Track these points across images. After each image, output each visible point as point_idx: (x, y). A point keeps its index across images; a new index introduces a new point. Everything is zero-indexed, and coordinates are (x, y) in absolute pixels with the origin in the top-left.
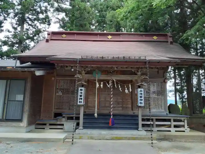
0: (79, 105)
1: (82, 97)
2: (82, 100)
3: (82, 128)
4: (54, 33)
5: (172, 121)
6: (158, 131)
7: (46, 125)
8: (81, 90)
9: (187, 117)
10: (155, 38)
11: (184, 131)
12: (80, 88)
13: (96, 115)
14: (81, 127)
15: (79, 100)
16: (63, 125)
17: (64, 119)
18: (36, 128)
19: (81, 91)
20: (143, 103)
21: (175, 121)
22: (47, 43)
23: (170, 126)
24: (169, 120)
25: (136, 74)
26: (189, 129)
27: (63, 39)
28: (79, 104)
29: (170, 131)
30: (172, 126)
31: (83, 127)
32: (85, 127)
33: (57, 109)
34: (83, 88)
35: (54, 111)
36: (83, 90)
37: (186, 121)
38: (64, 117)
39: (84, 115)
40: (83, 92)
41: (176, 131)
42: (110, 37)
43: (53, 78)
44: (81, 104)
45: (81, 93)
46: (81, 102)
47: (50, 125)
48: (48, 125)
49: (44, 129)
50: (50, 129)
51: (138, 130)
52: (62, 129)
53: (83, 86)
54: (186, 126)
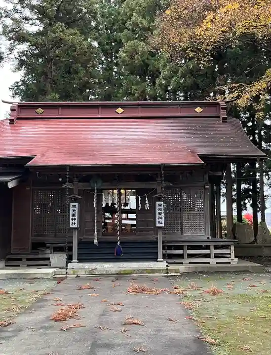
0: (71, 228)
1: (76, 217)
2: (76, 222)
4: (22, 107)
5: (212, 247)
6: (190, 263)
7: (22, 260)
8: (74, 206)
9: (234, 242)
10: (198, 110)
11: (230, 263)
12: (72, 204)
13: (96, 241)
14: (75, 260)
15: (71, 222)
16: (48, 259)
17: (48, 251)
18: (6, 266)
19: (73, 209)
20: (163, 223)
21: (216, 247)
22: (11, 125)
23: (207, 256)
24: (208, 247)
26: (236, 260)
27: (39, 116)
28: (71, 226)
29: (208, 263)
30: (212, 256)
31: (78, 260)
32: (80, 260)
33: (35, 236)
34: (77, 204)
35: (31, 239)
36: (77, 206)
37: (232, 248)
38: (48, 248)
39: (79, 244)
41: (217, 263)
42: (120, 110)
43: (28, 188)
44: (74, 226)
45: (74, 211)
46: (74, 223)
47: (28, 259)
48: (24, 260)
49: (19, 266)
50: (28, 266)
51: (157, 261)
52: (46, 265)
53: (76, 200)
54: (233, 255)
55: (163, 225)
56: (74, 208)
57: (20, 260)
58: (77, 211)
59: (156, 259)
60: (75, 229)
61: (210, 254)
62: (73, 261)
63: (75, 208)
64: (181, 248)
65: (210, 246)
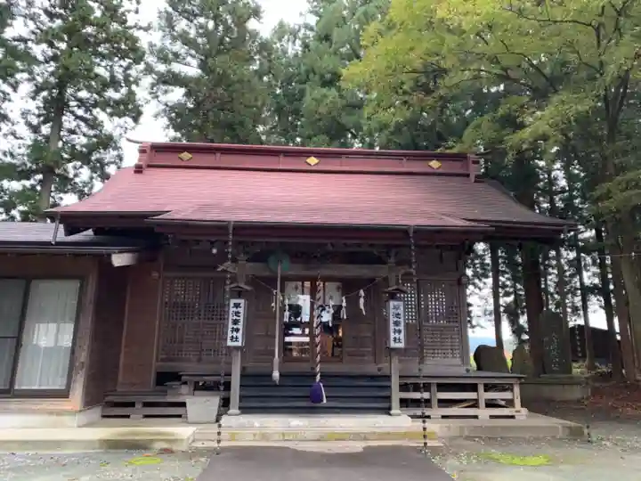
0: (229, 347)
1: (240, 326)
2: (240, 335)
3: (238, 411)
4: (158, 149)
5: (481, 388)
6: (443, 417)
7: (134, 406)
8: (237, 305)
9: (519, 378)
10: (435, 164)
11: (513, 417)
12: (233, 301)
13: (276, 374)
14: (234, 410)
15: (230, 334)
16: (183, 405)
17: (184, 389)
18: (104, 416)
19: (235, 309)
20: (403, 341)
21: (488, 388)
22: (138, 175)
23: (475, 404)
24: (474, 388)
25: (385, 263)
26: (524, 411)
27: (183, 164)
28: (229, 343)
29: (476, 417)
30: (482, 404)
31: (240, 408)
32: (245, 410)
34: (242, 302)
35: (155, 366)
36: (242, 305)
37: (517, 389)
38: (185, 383)
39: (243, 376)
40: (241, 310)
41: (492, 417)
42: (313, 160)
43: (155, 275)
44: (235, 344)
45: (237, 314)
46: (235, 338)
47: (147, 405)
48: (138, 406)
49: (128, 417)
50: (146, 416)
51: (390, 415)
52: (180, 416)
53: (239, 294)
54: (518, 402)
55: (402, 345)
56: (237, 309)
57: (132, 405)
58: (242, 315)
59: (387, 411)
60: (236, 348)
61: (477, 400)
62: (230, 411)
63: (239, 309)
64: (427, 387)
65: (476, 385)
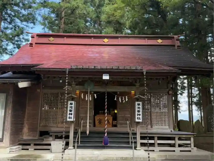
1: (73, 112)
4: (39, 36)
5: (177, 139)
6: (160, 151)
7: (30, 145)
9: (193, 135)
11: (190, 151)
12: (69, 102)
15: (68, 116)
16: (50, 145)
17: (51, 139)
21: (180, 139)
24: (173, 139)
26: (195, 148)
27: (50, 42)
28: (68, 120)
29: (174, 151)
30: (177, 145)
34: (73, 102)
35: (39, 129)
36: (73, 104)
37: (192, 139)
38: (51, 136)
40: (73, 106)
41: (181, 151)
43: (39, 90)
44: (70, 120)
45: (71, 107)
46: (71, 117)
47: (35, 145)
48: (32, 145)
49: (28, 149)
50: (35, 149)
51: (136, 149)
52: (49, 149)
53: (73, 99)
54: (192, 145)
55: (141, 121)
56: (71, 105)
57: (29, 145)
58: (73, 108)
60: (72, 122)
61: (174, 144)
62: (70, 148)
65: (175, 137)
